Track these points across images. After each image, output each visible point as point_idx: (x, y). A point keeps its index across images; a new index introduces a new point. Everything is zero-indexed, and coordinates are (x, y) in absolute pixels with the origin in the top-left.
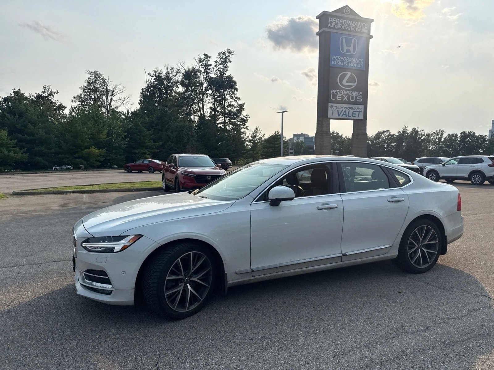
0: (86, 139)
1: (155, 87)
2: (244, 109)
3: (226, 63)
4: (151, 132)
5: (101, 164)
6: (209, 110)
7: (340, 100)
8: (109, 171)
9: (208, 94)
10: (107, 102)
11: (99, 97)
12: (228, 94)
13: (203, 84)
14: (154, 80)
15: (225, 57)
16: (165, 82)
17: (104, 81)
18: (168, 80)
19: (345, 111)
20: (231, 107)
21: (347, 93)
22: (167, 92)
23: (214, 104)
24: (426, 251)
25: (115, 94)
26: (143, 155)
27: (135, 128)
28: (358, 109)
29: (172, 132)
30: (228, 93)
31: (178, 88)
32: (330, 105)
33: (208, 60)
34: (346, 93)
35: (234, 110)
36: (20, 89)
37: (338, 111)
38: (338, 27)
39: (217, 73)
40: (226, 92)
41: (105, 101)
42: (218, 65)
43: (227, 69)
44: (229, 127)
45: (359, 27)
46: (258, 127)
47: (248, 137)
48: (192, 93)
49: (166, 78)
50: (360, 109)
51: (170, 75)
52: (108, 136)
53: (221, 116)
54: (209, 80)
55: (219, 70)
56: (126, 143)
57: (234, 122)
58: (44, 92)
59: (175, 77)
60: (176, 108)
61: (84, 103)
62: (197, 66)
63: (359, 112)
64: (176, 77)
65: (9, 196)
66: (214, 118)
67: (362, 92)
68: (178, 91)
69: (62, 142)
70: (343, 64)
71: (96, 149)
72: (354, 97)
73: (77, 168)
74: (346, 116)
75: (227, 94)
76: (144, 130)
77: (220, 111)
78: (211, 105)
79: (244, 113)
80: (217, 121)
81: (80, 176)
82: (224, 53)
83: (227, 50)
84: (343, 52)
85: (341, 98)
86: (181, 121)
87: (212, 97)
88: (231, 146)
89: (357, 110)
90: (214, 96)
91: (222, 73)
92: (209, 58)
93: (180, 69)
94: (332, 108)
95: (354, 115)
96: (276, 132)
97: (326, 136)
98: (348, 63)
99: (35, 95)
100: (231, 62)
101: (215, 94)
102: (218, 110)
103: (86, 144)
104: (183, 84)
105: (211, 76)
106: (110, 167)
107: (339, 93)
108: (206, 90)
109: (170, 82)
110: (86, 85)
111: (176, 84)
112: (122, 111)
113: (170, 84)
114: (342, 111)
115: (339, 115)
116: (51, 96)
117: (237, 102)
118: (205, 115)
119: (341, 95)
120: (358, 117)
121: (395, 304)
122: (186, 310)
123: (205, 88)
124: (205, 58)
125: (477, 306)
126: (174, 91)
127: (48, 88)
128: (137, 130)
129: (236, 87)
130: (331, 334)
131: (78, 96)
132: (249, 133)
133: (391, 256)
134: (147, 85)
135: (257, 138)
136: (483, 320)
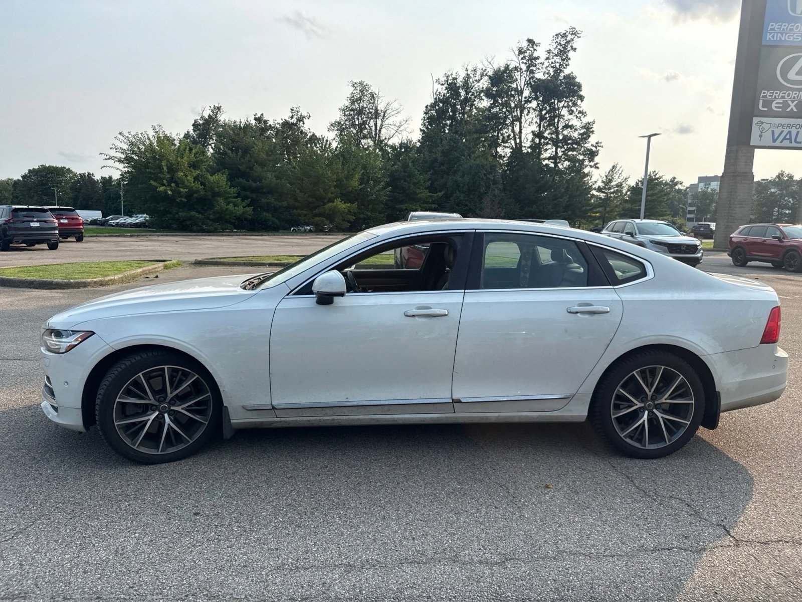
0: (330, 188)
1: (445, 101)
2: (592, 132)
3: (565, 53)
4: (428, 176)
5: (350, 226)
6: (530, 137)
7: (781, 110)
9: (530, 108)
10: (376, 129)
11: (364, 123)
12: (565, 107)
13: (522, 92)
14: (445, 90)
15: (565, 41)
16: (463, 93)
17: (372, 96)
18: (467, 88)
19: (790, 132)
20: (569, 129)
21: (796, 96)
22: (463, 108)
23: (539, 126)
24: (662, 417)
25: (387, 117)
27: (402, 170)
29: (463, 176)
30: (566, 104)
31: (481, 101)
32: (756, 120)
33: (535, 50)
34: (794, 95)
35: (575, 135)
36: (262, 115)
37: (773, 132)
39: (549, 71)
40: (563, 103)
41: (373, 128)
42: (551, 57)
43: (567, 63)
44: (563, 164)
46: (617, 164)
47: (595, 182)
48: (503, 108)
49: (464, 86)
51: (471, 80)
52: (361, 184)
53: (550, 146)
55: (552, 65)
56: (388, 193)
57: (573, 155)
58: (292, 117)
59: (478, 82)
60: (475, 136)
61: (344, 132)
62: (514, 61)
64: (481, 82)
65: (187, 266)
66: (536, 148)
68: (481, 106)
69: (298, 191)
70: (792, 37)
71: (343, 202)
73: (319, 230)
74: (791, 142)
75: (563, 107)
76: (416, 173)
77: (549, 137)
78: (535, 128)
79: (593, 140)
80: (543, 154)
81: (311, 242)
82: (563, 34)
84: (795, 13)
85: (781, 105)
86: (479, 157)
87: (537, 113)
88: (561, 198)
91: (558, 71)
92: (536, 45)
93: (487, 69)
94: (761, 127)
96: (651, 173)
97: (743, 182)
99: (281, 122)
100: (575, 50)
101: (543, 107)
102: (546, 135)
103: (330, 195)
104: (488, 93)
105: (538, 78)
107: (778, 96)
108: (527, 102)
109: (471, 92)
110: (347, 103)
111: (479, 95)
112: (393, 144)
114: (782, 131)
115: (774, 141)
116: (302, 122)
117: (581, 120)
118: (523, 144)
119: (782, 101)
121: (508, 505)
122: (158, 451)
123: (525, 98)
124: (529, 47)
125: (674, 542)
126: (475, 107)
127: (297, 111)
128: (406, 174)
129: (581, 93)
130: (323, 532)
131: (336, 122)
132: (599, 175)
133: (572, 416)
134: (433, 100)
135: (613, 183)
136: (642, 572)
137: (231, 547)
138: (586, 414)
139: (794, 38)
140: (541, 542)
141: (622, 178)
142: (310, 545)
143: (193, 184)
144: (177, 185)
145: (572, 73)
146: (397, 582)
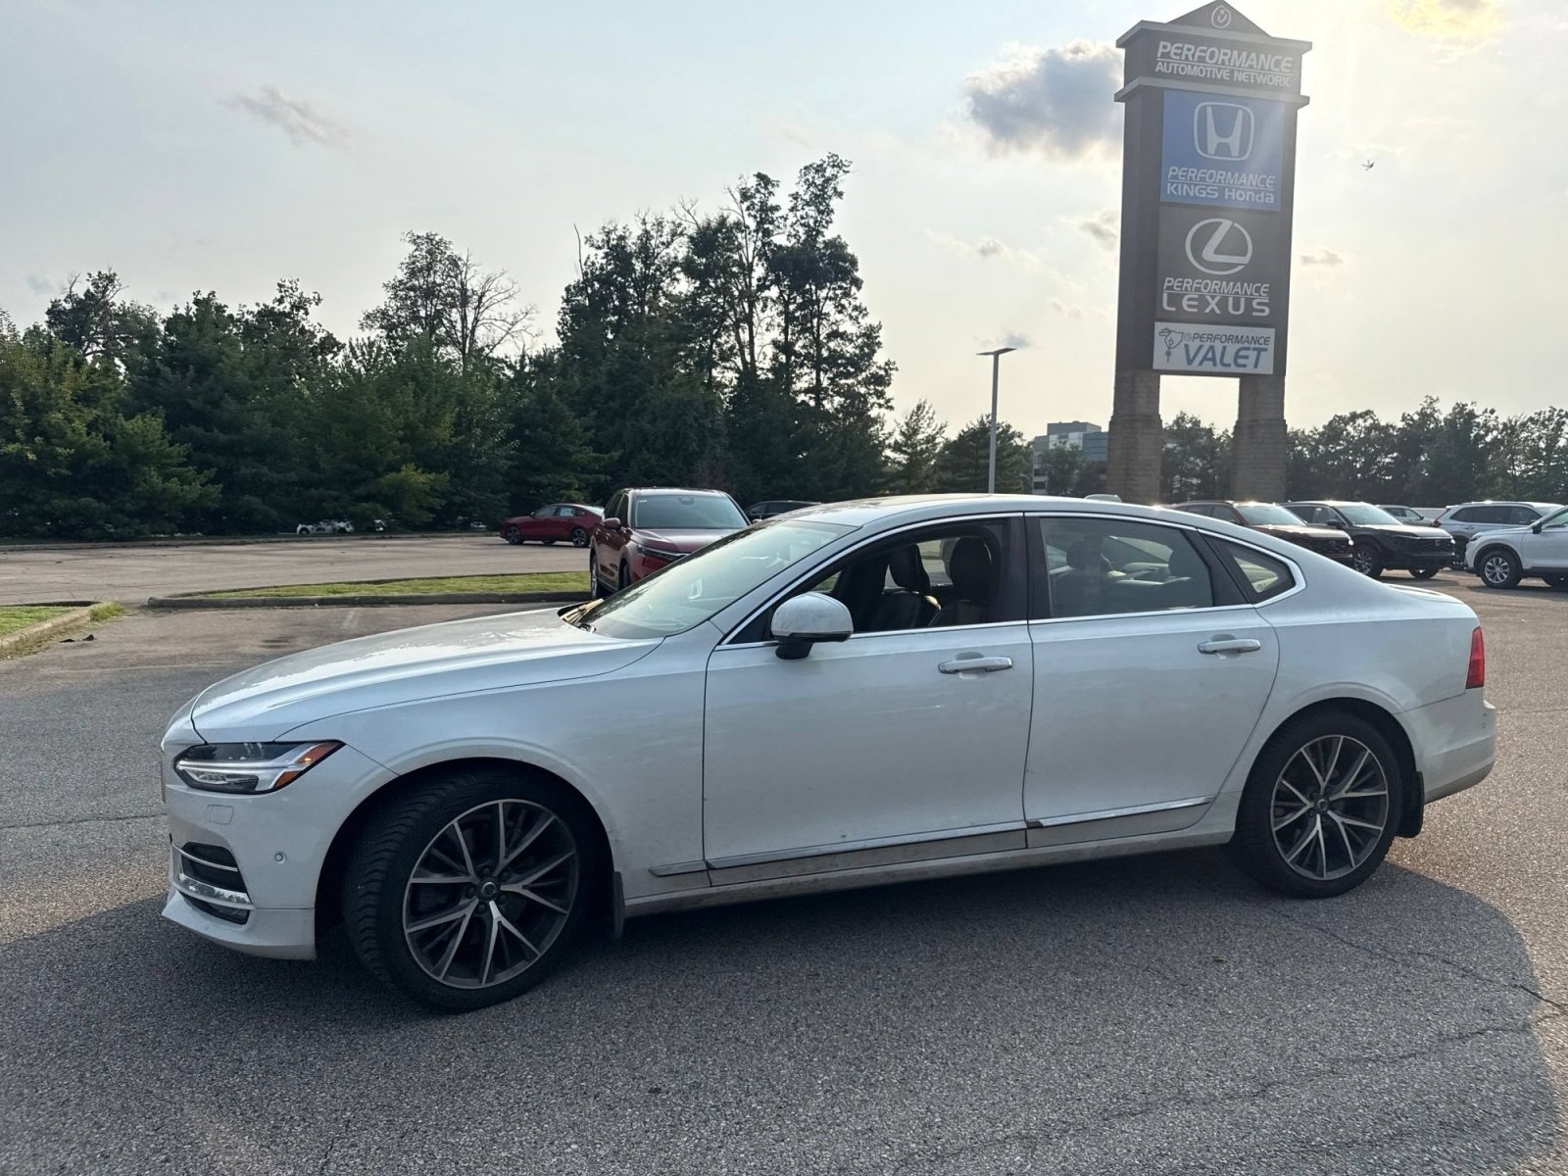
0: (389, 442)
1: (605, 280)
2: (879, 344)
3: (824, 199)
4: (588, 421)
5: (434, 519)
6: (770, 351)
7: (1195, 310)
8: (459, 540)
9: (766, 299)
10: (464, 327)
11: (439, 314)
12: (831, 299)
13: (750, 268)
14: (603, 258)
15: (822, 179)
16: (638, 266)
17: (454, 262)
18: (647, 257)
19: (1212, 348)
20: (839, 339)
21: (1217, 287)
22: (641, 295)
23: (785, 331)
24: (1343, 823)
25: (487, 304)
26: (562, 491)
27: (538, 407)
28: (1256, 340)
29: (653, 422)
30: (831, 294)
31: (676, 283)
32: (1159, 326)
33: (770, 193)
34: (1214, 287)
35: (850, 349)
36: (213, 293)
37: (1187, 346)
38: (1188, 70)
39: (798, 232)
40: (825, 291)
41: (459, 326)
42: (800, 207)
43: (828, 218)
44: (831, 402)
45: (1262, 69)
46: (925, 402)
47: (890, 434)
48: (718, 297)
49: (640, 253)
50: (1262, 341)
51: (653, 242)
52: (457, 434)
53: (806, 370)
54: (769, 254)
55: (803, 221)
56: (512, 452)
57: (848, 385)
58: (281, 301)
59: (667, 247)
60: (669, 346)
61: (396, 332)
62: (735, 212)
63: (1259, 351)
64: (672, 247)
65: (136, 611)
66: (783, 373)
67: (1267, 285)
68: (675, 292)
69: (320, 450)
70: (1205, 192)
71: (420, 471)
72: (1243, 301)
73: (365, 529)
74: (1215, 364)
75: (826, 299)
76: (567, 413)
77: (803, 352)
78: (776, 334)
79: (880, 358)
80: (795, 383)
81: (363, 554)
82: (818, 166)
83: (826, 159)
84: (1207, 153)
85: (1196, 303)
86: (681, 385)
87: (781, 308)
88: (835, 464)
89: (1253, 346)
90: (786, 304)
91: (813, 232)
92: (773, 186)
93: (683, 222)
94: (1169, 338)
95: (1240, 361)
96: (985, 418)
97: (1146, 431)
98: (1221, 190)
99: (256, 310)
100: (840, 195)
101: (789, 299)
102: (797, 348)
103: (390, 456)
104: (689, 268)
105: (778, 244)
106: (465, 528)
107: (1191, 287)
108: (762, 287)
109: (654, 264)
110: (401, 275)
111: (670, 270)
112: (506, 357)
113: (651, 271)
114: (1201, 347)
115: (1190, 362)
116: (302, 311)
117: (858, 323)
118: (757, 364)
119: (1196, 296)
120: (1256, 366)
121: (1185, 998)
122: (481, 982)
123: (759, 280)
124: (759, 187)
125: (1479, 1021)
126: (664, 293)
127: (292, 288)
128: (547, 416)
129: (856, 274)
130: (923, 1089)
131: (378, 312)
132: (895, 421)
133: (1211, 836)
134: (581, 275)
135: (920, 437)
136: (1477, 1073)
137: (783, 1141)
138: (1233, 829)
139: (1207, 193)
140: (1290, 1050)
141: (933, 426)
142: (921, 1113)
143: (85, 439)
144: (48, 440)
145: (839, 236)
146: (1129, 1151)
